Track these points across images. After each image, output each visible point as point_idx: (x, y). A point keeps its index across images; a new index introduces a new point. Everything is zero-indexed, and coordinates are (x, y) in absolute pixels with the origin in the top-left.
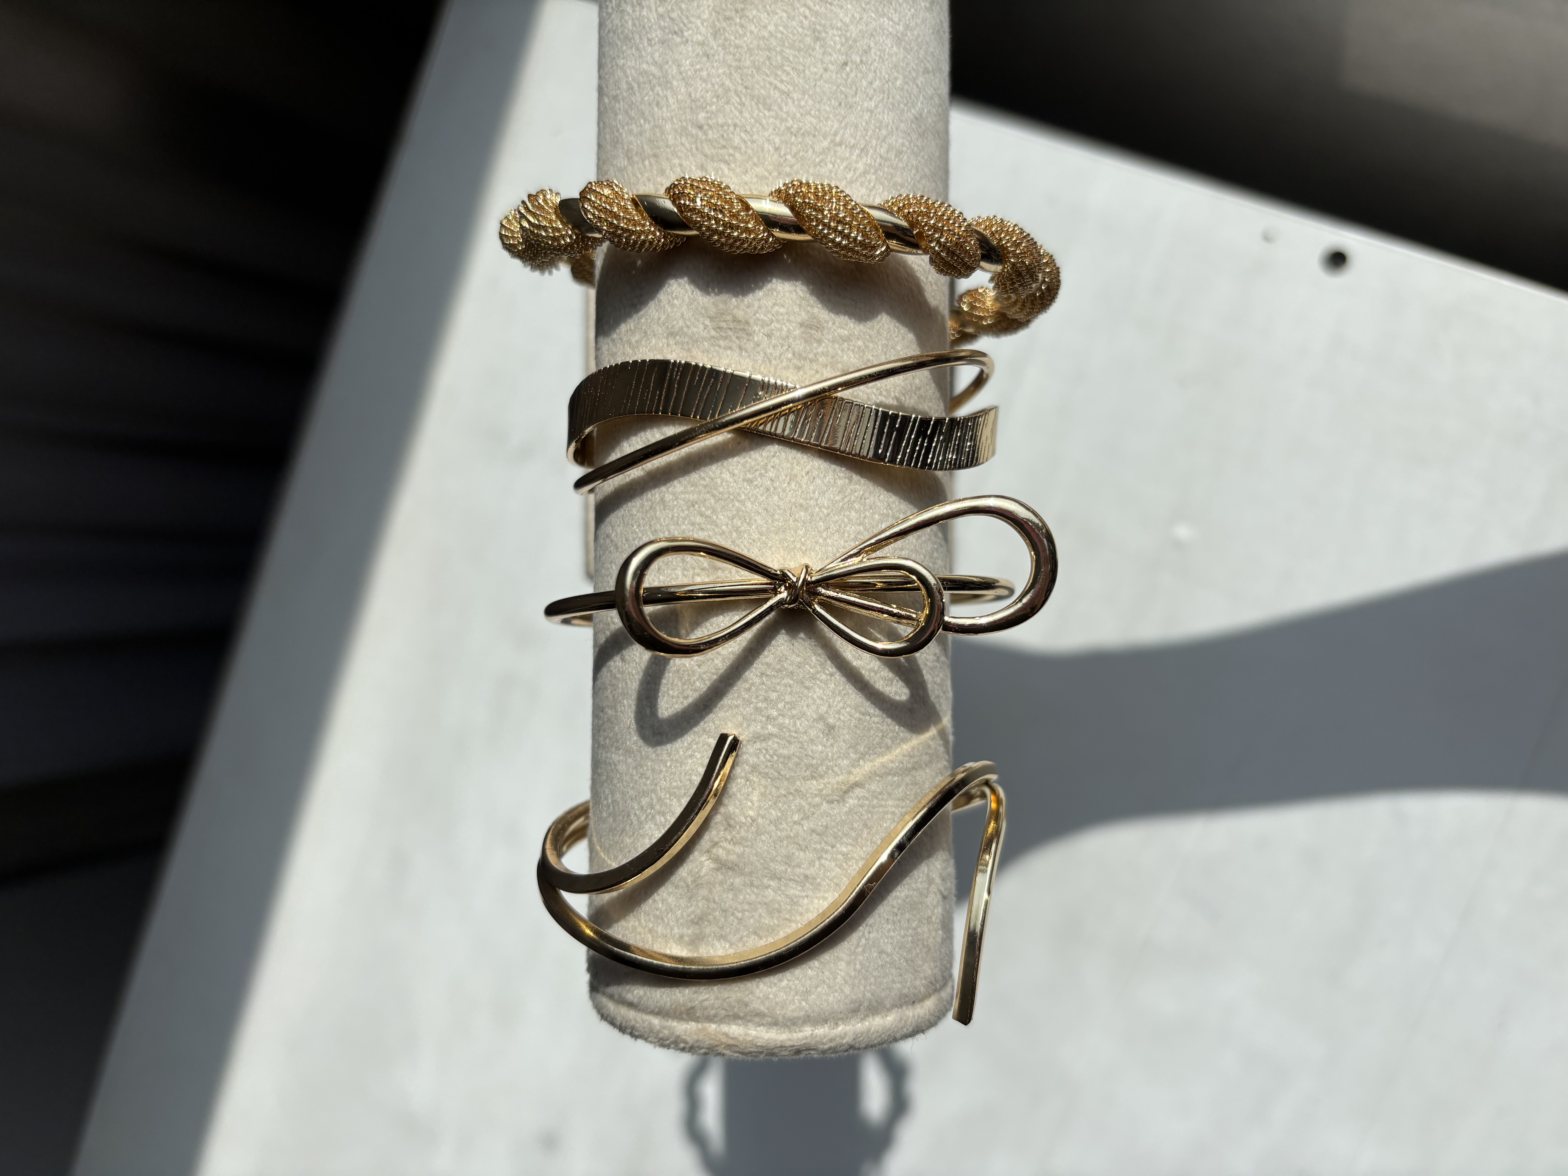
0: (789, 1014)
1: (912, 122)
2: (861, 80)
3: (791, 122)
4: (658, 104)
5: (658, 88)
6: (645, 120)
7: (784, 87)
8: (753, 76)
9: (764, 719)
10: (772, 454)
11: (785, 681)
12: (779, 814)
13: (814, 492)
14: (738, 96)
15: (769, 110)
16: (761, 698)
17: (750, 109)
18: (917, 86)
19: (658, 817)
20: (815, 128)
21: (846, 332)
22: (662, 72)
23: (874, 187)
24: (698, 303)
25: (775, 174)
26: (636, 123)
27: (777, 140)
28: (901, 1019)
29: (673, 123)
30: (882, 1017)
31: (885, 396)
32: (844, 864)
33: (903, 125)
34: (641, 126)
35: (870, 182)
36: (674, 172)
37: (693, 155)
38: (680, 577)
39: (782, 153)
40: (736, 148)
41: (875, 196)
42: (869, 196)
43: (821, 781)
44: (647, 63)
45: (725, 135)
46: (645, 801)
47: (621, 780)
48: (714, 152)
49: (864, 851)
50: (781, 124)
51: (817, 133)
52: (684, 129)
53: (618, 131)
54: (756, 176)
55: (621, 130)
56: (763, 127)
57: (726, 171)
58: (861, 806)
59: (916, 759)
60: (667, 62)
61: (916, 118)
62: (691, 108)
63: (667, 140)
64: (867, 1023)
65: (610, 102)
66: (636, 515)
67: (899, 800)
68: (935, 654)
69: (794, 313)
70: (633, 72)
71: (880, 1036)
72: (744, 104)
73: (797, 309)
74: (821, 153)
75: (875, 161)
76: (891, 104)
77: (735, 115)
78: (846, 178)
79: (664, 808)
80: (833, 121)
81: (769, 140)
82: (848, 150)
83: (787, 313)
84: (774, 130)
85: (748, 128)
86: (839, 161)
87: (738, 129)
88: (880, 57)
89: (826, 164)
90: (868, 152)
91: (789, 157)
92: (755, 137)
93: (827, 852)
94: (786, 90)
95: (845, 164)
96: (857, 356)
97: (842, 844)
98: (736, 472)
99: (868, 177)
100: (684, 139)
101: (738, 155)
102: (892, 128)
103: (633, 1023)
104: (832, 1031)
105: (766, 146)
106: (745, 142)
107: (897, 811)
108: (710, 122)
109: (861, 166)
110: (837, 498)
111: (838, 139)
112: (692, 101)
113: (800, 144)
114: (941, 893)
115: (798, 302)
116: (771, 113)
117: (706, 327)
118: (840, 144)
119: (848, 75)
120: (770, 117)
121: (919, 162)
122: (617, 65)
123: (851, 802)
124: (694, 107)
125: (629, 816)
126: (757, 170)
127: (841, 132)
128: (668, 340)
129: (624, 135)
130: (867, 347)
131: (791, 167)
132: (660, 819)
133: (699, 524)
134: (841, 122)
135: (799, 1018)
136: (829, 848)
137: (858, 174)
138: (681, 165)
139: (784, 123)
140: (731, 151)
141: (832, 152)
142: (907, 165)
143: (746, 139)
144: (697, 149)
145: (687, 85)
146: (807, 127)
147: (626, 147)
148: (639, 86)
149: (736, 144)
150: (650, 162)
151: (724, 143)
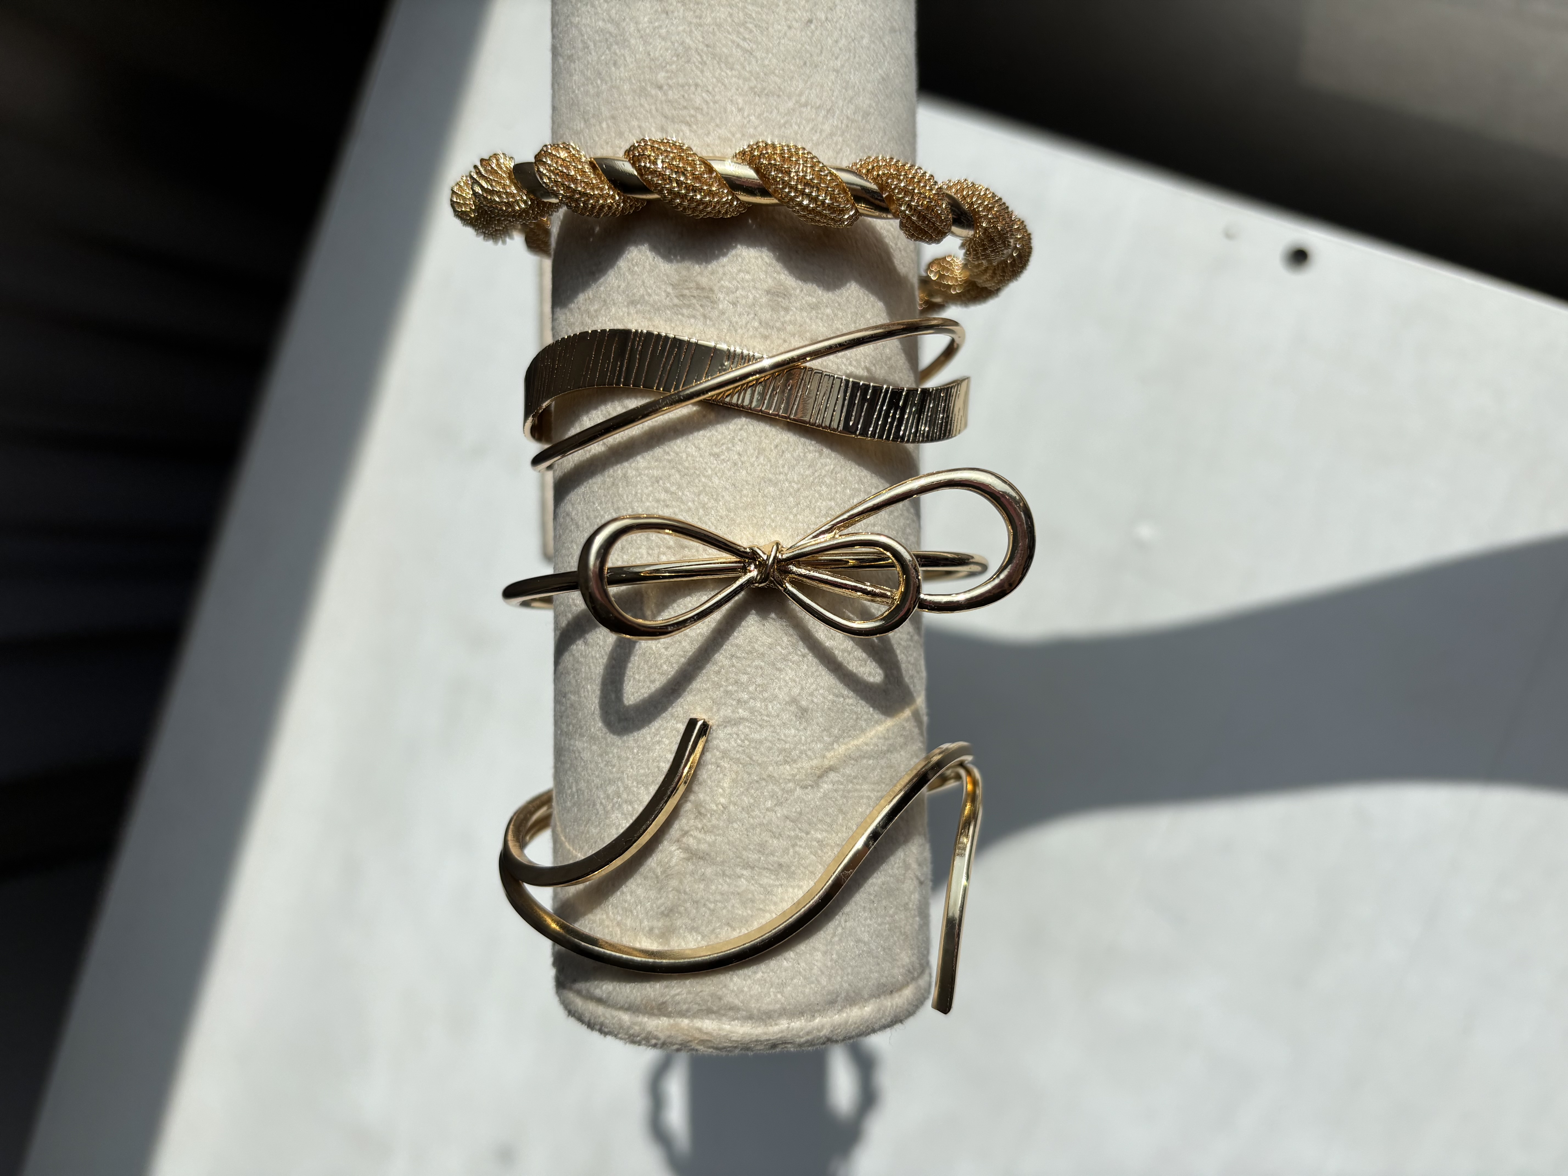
0: (764, 1007)
1: (879, 83)
2: (827, 38)
3: (755, 82)
4: (615, 64)
5: (615, 47)
6: (602, 80)
7: (746, 45)
8: (714, 34)
9: (734, 703)
10: (739, 427)
11: (756, 663)
12: (752, 801)
13: (783, 467)
14: (699, 54)
15: (732, 69)
16: (731, 681)
17: (711, 68)
18: (884, 46)
19: (625, 806)
20: (779, 88)
21: (814, 300)
22: (619, 30)
23: (841, 149)
24: (660, 270)
25: (738, 135)
26: (592, 83)
27: (740, 101)
28: (879, 1009)
29: (631, 83)
30: (860, 1008)
31: (855, 367)
32: (819, 852)
33: (869, 85)
34: (598, 87)
35: (836, 144)
36: (633, 135)
37: (652, 116)
38: (645, 556)
39: (746, 114)
40: (697, 109)
41: (842, 159)
42: (836, 158)
43: (794, 766)
44: (604, 20)
45: (686, 96)
46: (611, 790)
47: (585, 768)
48: (675, 113)
49: (839, 838)
50: (744, 84)
51: (781, 93)
52: (643, 89)
53: (574, 92)
54: (719, 137)
55: (577, 92)
56: (725, 86)
57: (688, 133)
58: (836, 791)
59: (891, 742)
60: (624, 20)
61: (883, 79)
62: (650, 68)
63: (626, 101)
64: (845, 1015)
65: (565, 63)
66: (597, 492)
67: (874, 784)
68: (909, 633)
69: (761, 280)
70: (588, 29)
71: (858, 1027)
72: (704, 63)
73: (763, 276)
74: (786, 114)
75: (842, 123)
76: (858, 63)
77: (696, 75)
78: (812, 140)
79: (631, 796)
80: (798, 81)
81: (731, 101)
82: (814, 110)
83: (753, 280)
84: (737, 90)
85: (710, 88)
86: (804, 122)
87: (699, 89)
88: (846, 14)
89: (791, 126)
90: (834, 113)
91: (753, 118)
92: (717, 97)
93: (801, 839)
94: (749, 48)
95: (811, 125)
96: (826, 325)
97: (816, 830)
98: (702, 446)
99: (835, 139)
100: (643, 101)
101: (699, 117)
102: (858, 88)
103: (602, 1019)
104: (809, 1024)
105: (729, 106)
106: (707, 102)
107: (872, 795)
108: (670, 82)
109: (827, 128)
110: (807, 472)
111: (803, 100)
112: (652, 60)
113: (764, 104)
114: (918, 878)
115: (764, 268)
116: (734, 72)
117: (668, 295)
118: (806, 105)
119: (813, 32)
120: (732, 76)
121: (887, 124)
122: (571, 23)
123: (826, 786)
124: (653, 67)
125: (594, 805)
126: (720, 131)
127: (807, 92)
128: (628, 309)
129: (580, 96)
130: (836, 315)
131: (755, 128)
132: (627, 808)
133: (664, 501)
134: (806, 82)
135: (775, 1011)
136: (804, 835)
137: (824, 135)
138: (640, 127)
139: (746, 83)
140: (692, 112)
141: (798, 113)
142: (874, 127)
143: (708, 99)
144: (657, 110)
145: (646, 43)
146: (771, 87)
147: (582, 109)
148: (595, 46)
149: (697, 105)
150: (607, 124)
151: (685, 104)
